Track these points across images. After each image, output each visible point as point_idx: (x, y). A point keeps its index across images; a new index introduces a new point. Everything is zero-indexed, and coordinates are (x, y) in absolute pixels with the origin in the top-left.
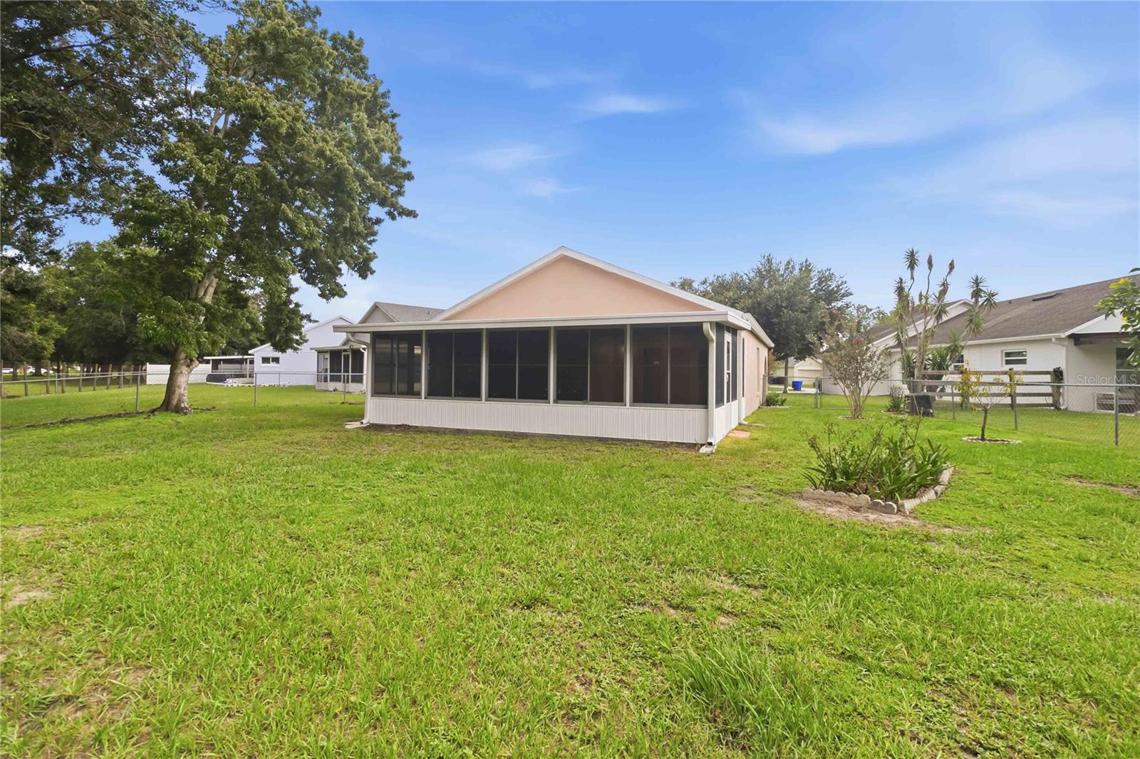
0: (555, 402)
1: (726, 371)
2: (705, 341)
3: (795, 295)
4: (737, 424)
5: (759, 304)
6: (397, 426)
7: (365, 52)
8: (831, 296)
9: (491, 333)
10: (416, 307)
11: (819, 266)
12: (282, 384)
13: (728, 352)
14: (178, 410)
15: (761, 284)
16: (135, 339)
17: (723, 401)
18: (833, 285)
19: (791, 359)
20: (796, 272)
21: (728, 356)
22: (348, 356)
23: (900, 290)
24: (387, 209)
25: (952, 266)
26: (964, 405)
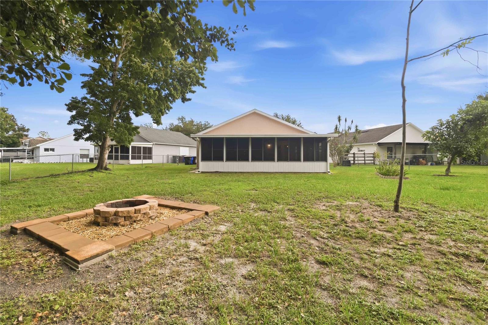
23: (336, 128)
26: (354, 163)
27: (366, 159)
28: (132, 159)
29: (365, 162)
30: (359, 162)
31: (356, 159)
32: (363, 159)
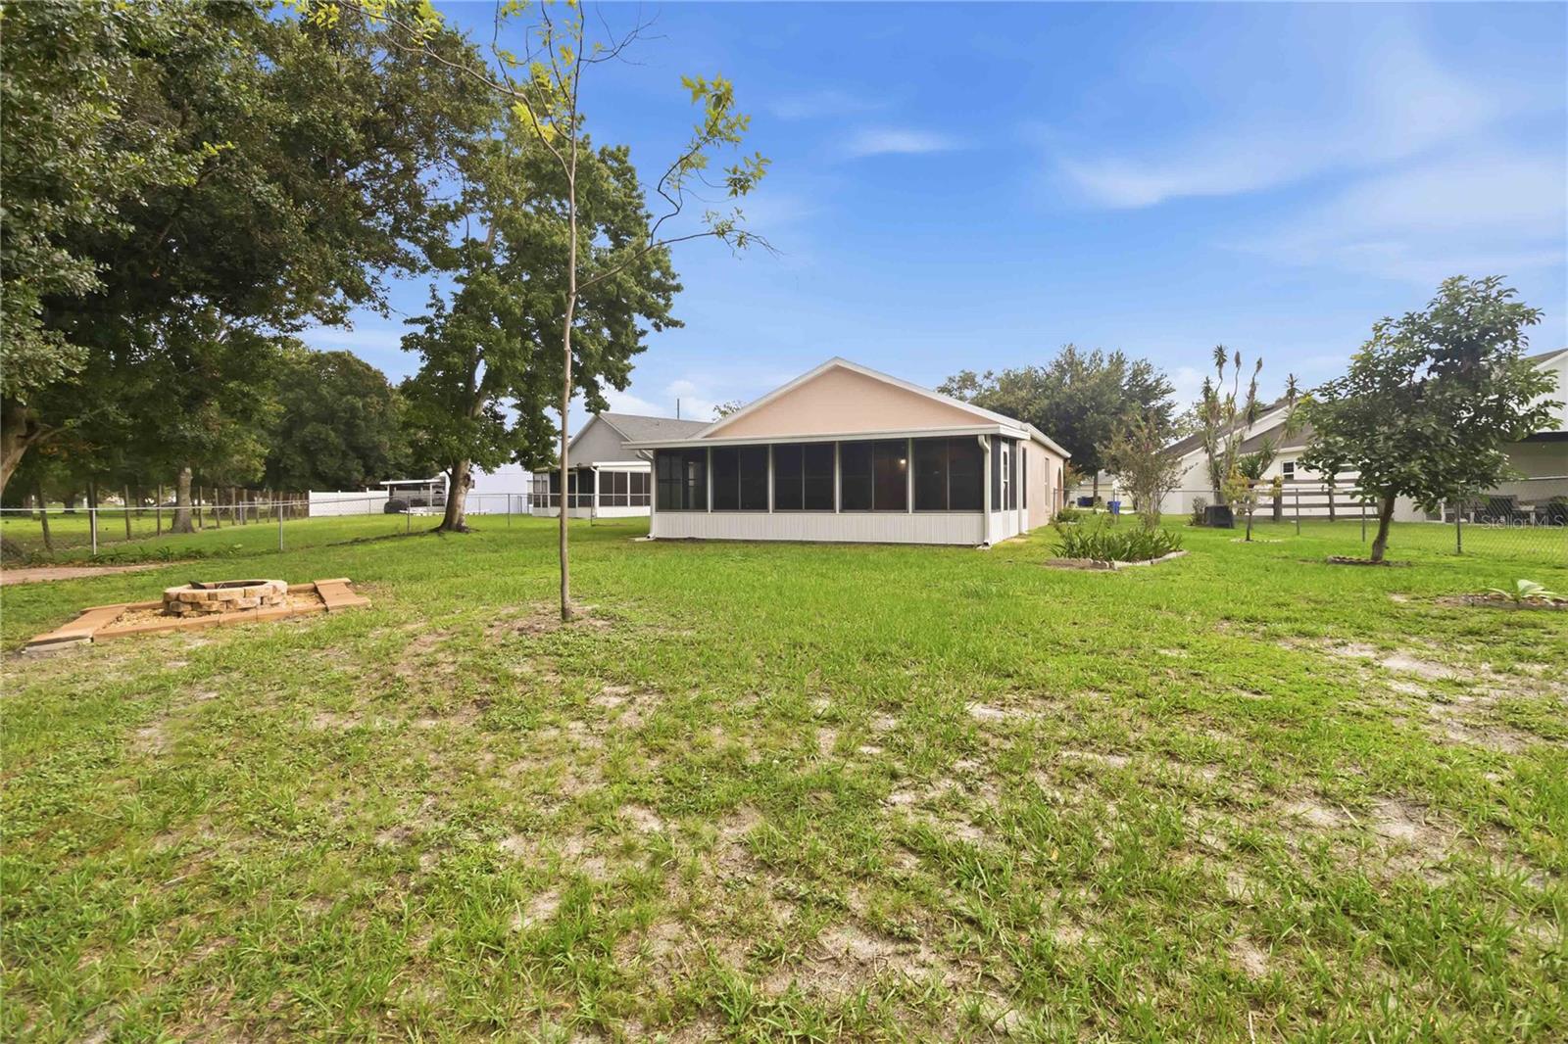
0: (841, 511)
1: (1002, 480)
2: (982, 451)
3: (1102, 394)
4: (1017, 533)
5: (1058, 405)
6: (685, 539)
7: (630, 162)
8: (1149, 392)
9: (776, 447)
10: (642, 418)
11: (1133, 356)
12: (482, 511)
13: (1005, 463)
14: (460, 529)
15: (1060, 380)
16: (289, 462)
17: (999, 507)
18: (1151, 379)
19: (1102, 473)
20: (1106, 365)
21: (1005, 469)
22: (574, 476)
23: (1207, 390)
24: (653, 320)
25: (1260, 364)
26: (1276, 518)
27: (1337, 499)
28: (601, 505)
29: (1332, 512)
30: (1303, 512)
31: (1285, 500)
32: (1325, 500)
